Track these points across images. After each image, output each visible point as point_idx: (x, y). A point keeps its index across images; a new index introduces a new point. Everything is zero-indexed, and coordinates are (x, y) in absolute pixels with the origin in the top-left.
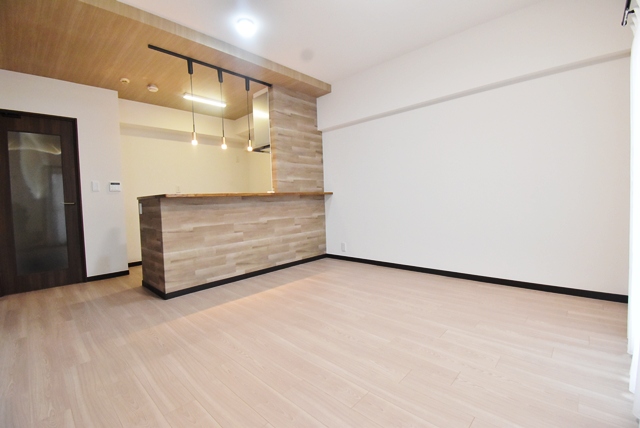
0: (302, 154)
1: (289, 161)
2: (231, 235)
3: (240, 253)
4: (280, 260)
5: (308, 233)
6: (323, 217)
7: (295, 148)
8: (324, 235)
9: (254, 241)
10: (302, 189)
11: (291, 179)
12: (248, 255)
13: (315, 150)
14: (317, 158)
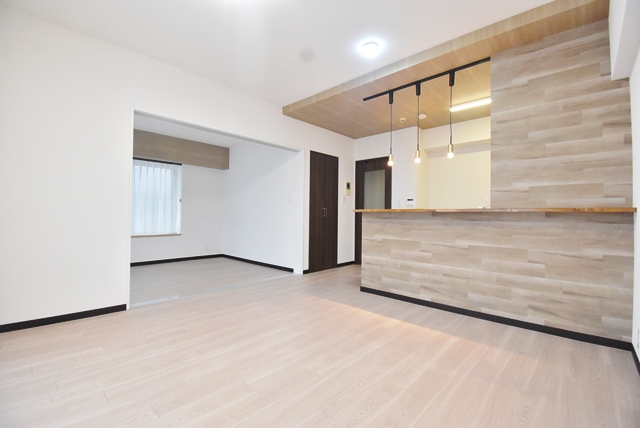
0: (554, 139)
1: (518, 157)
2: (416, 253)
3: (427, 276)
4: (488, 306)
5: (568, 283)
6: (630, 261)
7: (534, 135)
8: (629, 299)
9: (446, 268)
10: (552, 202)
11: (524, 185)
12: (437, 282)
13: (600, 123)
14: (613, 136)
